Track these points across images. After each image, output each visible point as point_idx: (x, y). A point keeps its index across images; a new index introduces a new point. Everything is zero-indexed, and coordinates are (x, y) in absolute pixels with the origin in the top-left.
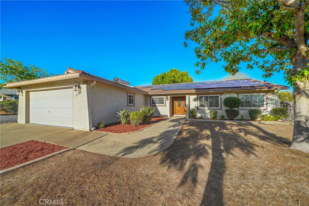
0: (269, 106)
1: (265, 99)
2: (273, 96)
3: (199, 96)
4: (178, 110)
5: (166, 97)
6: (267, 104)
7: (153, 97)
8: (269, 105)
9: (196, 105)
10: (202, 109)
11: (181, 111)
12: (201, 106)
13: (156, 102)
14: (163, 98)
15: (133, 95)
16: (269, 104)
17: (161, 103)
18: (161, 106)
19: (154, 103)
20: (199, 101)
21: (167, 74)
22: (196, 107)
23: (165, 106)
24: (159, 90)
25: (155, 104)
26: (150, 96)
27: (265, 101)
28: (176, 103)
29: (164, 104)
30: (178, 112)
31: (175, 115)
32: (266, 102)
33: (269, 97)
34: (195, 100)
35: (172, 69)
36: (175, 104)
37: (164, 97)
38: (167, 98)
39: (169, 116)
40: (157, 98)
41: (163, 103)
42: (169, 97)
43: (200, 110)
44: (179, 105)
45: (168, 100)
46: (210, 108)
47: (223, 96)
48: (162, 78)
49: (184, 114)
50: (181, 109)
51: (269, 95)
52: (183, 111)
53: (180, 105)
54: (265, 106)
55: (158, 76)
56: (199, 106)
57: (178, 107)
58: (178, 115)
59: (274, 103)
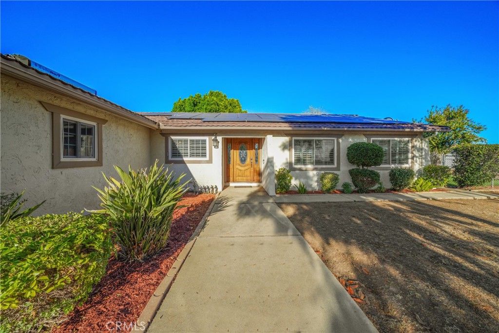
0: (416, 162)
1: (410, 148)
2: (422, 143)
3: (294, 138)
4: (240, 170)
5: (213, 138)
6: (412, 158)
7: (173, 138)
8: (416, 160)
9: (287, 159)
10: (300, 170)
11: (248, 173)
12: (299, 161)
13: (182, 152)
14: (204, 142)
15: (94, 124)
16: (416, 157)
17: (198, 155)
18: (199, 162)
19: (176, 153)
20: (293, 150)
21: (203, 97)
22: (287, 163)
23: (210, 161)
24: (192, 121)
25: (180, 156)
26: (166, 134)
27: (410, 151)
28: (235, 154)
29: (207, 158)
30: (239, 176)
31: (232, 184)
32: (412, 153)
33: (417, 145)
34: (285, 147)
35: (212, 91)
36: (231, 156)
37: (207, 138)
38: (216, 140)
39: (220, 189)
40: (186, 141)
41: (204, 155)
42: (220, 138)
43: (297, 172)
44: (243, 160)
45: (217, 147)
46: (317, 166)
47: (342, 140)
48: (192, 104)
49: (254, 181)
50: (247, 168)
51: (416, 141)
52: (252, 174)
53: (245, 160)
54: (410, 161)
55: (185, 100)
56: (293, 161)
57: (239, 165)
58: (239, 182)
59: (424, 157)
